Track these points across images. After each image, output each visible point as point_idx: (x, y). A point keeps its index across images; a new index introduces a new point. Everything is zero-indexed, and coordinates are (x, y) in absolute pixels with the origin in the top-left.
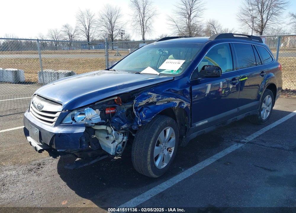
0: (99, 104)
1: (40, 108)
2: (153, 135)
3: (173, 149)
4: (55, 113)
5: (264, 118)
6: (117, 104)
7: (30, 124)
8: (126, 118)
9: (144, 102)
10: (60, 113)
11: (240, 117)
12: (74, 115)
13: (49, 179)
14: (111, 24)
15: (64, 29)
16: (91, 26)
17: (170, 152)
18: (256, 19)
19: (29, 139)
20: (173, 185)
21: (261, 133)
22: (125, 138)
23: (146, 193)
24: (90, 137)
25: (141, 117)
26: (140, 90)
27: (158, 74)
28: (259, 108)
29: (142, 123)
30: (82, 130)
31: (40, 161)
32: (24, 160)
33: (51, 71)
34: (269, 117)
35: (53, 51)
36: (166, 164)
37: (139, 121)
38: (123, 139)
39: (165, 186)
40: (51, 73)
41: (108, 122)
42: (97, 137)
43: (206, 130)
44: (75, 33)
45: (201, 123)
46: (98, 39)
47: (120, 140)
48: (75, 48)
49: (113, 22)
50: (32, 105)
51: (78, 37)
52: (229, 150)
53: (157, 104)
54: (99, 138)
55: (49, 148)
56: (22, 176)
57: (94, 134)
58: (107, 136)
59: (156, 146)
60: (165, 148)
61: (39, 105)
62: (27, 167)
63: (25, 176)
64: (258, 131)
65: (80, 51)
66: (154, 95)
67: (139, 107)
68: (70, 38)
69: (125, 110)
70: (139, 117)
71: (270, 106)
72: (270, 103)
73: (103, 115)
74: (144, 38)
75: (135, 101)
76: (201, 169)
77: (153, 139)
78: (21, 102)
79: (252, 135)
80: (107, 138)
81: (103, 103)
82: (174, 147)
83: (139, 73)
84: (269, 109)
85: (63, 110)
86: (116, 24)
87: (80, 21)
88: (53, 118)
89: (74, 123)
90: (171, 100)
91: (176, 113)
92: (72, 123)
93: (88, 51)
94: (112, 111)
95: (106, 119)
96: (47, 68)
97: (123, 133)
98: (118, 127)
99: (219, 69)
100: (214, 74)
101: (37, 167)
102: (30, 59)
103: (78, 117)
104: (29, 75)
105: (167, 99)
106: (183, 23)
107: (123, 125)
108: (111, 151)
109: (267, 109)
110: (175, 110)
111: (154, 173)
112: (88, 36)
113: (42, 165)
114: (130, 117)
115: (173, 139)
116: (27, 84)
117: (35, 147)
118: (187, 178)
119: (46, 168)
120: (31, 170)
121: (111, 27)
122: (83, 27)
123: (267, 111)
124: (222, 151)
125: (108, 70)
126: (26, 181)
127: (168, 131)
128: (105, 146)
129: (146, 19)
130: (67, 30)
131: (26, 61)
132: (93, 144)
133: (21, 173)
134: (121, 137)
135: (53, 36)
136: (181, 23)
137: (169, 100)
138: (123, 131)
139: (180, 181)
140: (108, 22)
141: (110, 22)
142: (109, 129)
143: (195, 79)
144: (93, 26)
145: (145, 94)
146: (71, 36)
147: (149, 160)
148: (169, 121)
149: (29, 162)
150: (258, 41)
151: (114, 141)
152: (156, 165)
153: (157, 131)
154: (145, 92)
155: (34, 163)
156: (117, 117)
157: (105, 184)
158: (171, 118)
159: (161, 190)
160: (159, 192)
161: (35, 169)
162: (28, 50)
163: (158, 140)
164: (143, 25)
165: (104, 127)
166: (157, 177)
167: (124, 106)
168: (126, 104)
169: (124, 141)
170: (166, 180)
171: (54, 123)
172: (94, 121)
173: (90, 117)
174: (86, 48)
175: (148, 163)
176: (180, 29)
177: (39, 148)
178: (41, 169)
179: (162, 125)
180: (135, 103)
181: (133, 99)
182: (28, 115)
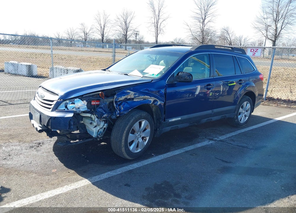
0: (87, 97)
1: (42, 97)
2: (128, 124)
3: (148, 138)
4: (52, 101)
5: (242, 122)
6: (101, 98)
7: (33, 109)
8: (108, 109)
9: (123, 98)
10: (56, 101)
11: (215, 118)
12: (67, 103)
13: (45, 154)
14: (126, 24)
15: (81, 27)
16: (106, 25)
17: (145, 141)
18: (270, 28)
19: (33, 122)
20: (142, 165)
21: (235, 134)
22: (106, 125)
23: (119, 170)
24: (78, 122)
25: (120, 110)
26: (121, 88)
27: (142, 76)
28: (236, 112)
29: (120, 114)
30: (71, 115)
31: (41, 141)
32: (28, 139)
33: (61, 67)
34: (247, 122)
35: (68, 48)
36: (140, 150)
37: (118, 112)
38: (104, 125)
39: (136, 165)
40: (61, 69)
41: (93, 111)
42: (84, 123)
43: (180, 126)
44: (91, 32)
45: (174, 120)
46: (112, 38)
47: (101, 126)
48: (89, 46)
49: (128, 23)
50: (37, 94)
51: (93, 36)
52: (199, 145)
53: (134, 100)
54: (86, 124)
55: (46, 129)
56: (24, 151)
57: (82, 120)
58: (91, 122)
59: (131, 133)
60: (140, 137)
61: (42, 95)
62: (30, 145)
63: (27, 151)
64: (233, 132)
65: (93, 49)
66: (132, 93)
67: (119, 101)
68: (85, 36)
69: (108, 103)
70: (118, 109)
71: (249, 112)
72: (249, 109)
73: (89, 105)
74: (157, 40)
75: (115, 96)
76: (169, 156)
77: (127, 127)
78: (31, 93)
79: (226, 135)
80: (91, 123)
81: (90, 96)
82: (149, 137)
83: (127, 75)
84: (247, 114)
85: (58, 99)
86: (130, 25)
87: (96, 19)
88: (51, 105)
89: (66, 110)
90: (146, 98)
91: (154, 110)
92: (65, 110)
93: (101, 49)
94: (97, 103)
95: (91, 109)
96: (59, 64)
97: (105, 121)
98: (100, 116)
99: (190, 75)
100: (186, 79)
101: (37, 145)
102: (44, 54)
103: (70, 106)
104: (42, 70)
105: (143, 97)
106: (196, 27)
107: (104, 114)
108: (94, 134)
109: (245, 114)
110: (152, 107)
111: (127, 155)
112: (103, 35)
113: (41, 144)
114: (111, 109)
115: (149, 130)
116: (39, 78)
117: (36, 128)
118: (155, 162)
119: (44, 146)
120: (32, 147)
121: (125, 27)
122: (99, 26)
123: (245, 116)
124: (193, 145)
125: (105, 70)
126: (27, 154)
127: (143, 123)
128: (90, 131)
129: (160, 21)
130: (83, 28)
131: (41, 56)
132: (81, 128)
133: (24, 148)
134: (102, 124)
135: (69, 33)
136: (195, 27)
137: (144, 98)
138: (104, 119)
139: (149, 163)
140: (124, 23)
141: (125, 22)
142: (93, 116)
143: (171, 82)
144: (108, 25)
145: (125, 91)
146: (87, 34)
147: (123, 143)
148: (144, 115)
149: (32, 141)
150: (241, 52)
151: (96, 127)
152: (130, 149)
153: (131, 121)
154: (125, 90)
155: (35, 142)
156: (101, 108)
157: (88, 161)
158: (146, 113)
159: (131, 169)
160: (129, 170)
161: (36, 146)
162: (44, 45)
163: (133, 129)
164: (157, 27)
165: (89, 115)
166: (130, 159)
167: (107, 100)
168: (108, 98)
169: (105, 127)
170: (138, 162)
171: (51, 109)
172: (82, 110)
173: (78, 107)
174: (100, 47)
175: (122, 146)
176: (193, 33)
177: (39, 129)
178: (40, 147)
179: (137, 117)
180: (115, 97)
181: (114, 94)
182: (33, 103)
